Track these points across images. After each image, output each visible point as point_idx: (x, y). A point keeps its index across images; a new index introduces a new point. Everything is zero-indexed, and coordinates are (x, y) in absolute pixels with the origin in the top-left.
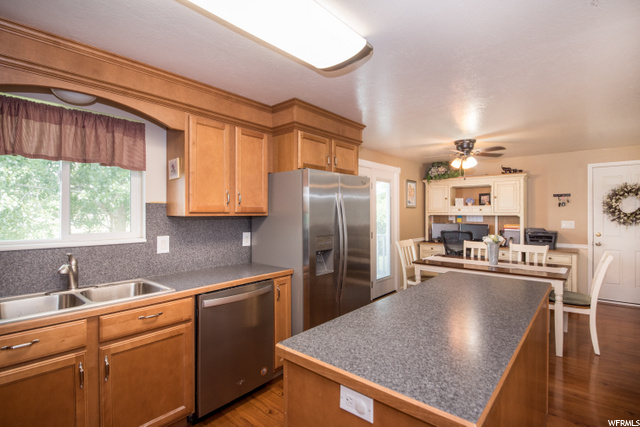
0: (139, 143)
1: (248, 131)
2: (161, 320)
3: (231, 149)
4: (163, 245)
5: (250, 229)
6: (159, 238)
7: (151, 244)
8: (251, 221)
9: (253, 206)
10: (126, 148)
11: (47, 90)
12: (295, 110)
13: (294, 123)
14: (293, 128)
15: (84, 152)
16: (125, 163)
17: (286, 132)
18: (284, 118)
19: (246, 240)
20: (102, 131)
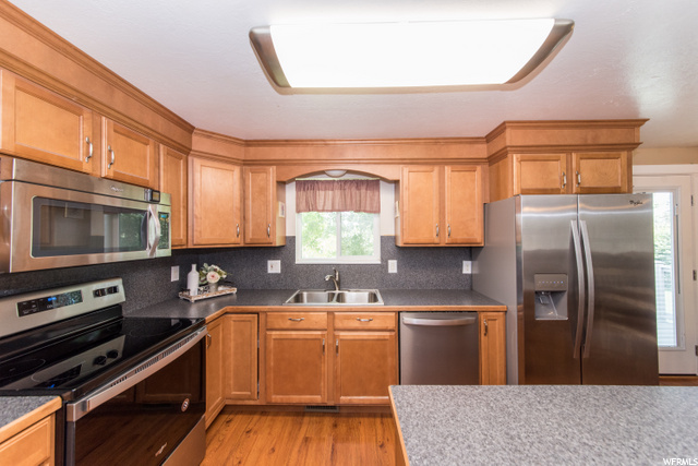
0: (377, 193)
1: (459, 167)
2: (372, 325)
3: (440, 188)
4: (393, 266)
5: (471, 258)
6: (390, 262)
7: (384, 266)
8: (471, 251)
9: (465, 237)
10: (368, 199)
11: (323, 172)
12: (508, 132)
13: (506, 147)
14: (507, 153)
15: (346, 206)
16: (368, 209)
17: (501, 159)
18: (497, 145)
19: (467, 268)
20: (354, 190)
